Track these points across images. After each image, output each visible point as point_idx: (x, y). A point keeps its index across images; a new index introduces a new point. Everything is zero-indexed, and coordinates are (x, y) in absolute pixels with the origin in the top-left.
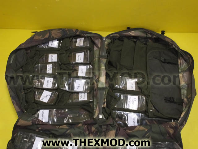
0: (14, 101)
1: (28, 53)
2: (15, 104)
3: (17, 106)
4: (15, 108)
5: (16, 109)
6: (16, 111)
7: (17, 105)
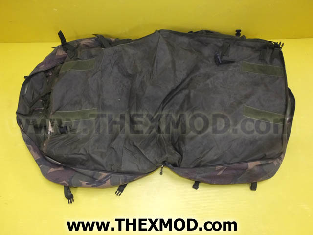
0: (30, 146)
1: (49, 76)
2: (31, 151)
3: (35, 152)
4: (32, 155)
5: (33, 157)
6: (35, 159)
7: (35, 150)
